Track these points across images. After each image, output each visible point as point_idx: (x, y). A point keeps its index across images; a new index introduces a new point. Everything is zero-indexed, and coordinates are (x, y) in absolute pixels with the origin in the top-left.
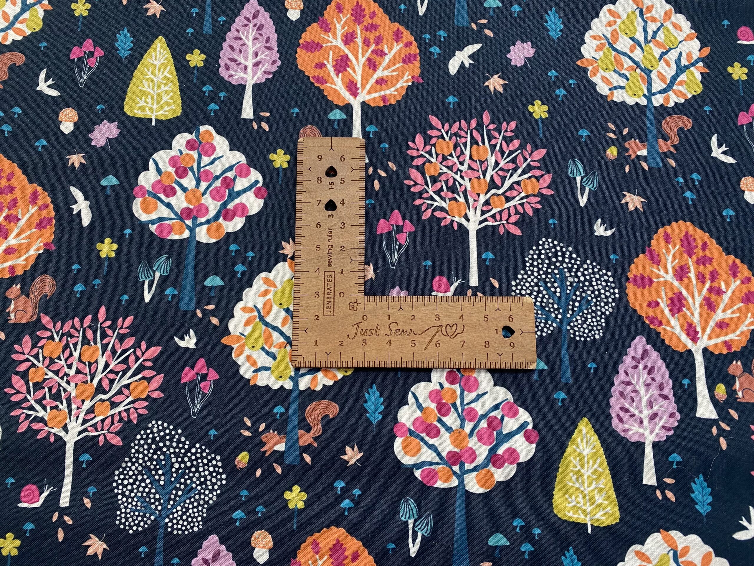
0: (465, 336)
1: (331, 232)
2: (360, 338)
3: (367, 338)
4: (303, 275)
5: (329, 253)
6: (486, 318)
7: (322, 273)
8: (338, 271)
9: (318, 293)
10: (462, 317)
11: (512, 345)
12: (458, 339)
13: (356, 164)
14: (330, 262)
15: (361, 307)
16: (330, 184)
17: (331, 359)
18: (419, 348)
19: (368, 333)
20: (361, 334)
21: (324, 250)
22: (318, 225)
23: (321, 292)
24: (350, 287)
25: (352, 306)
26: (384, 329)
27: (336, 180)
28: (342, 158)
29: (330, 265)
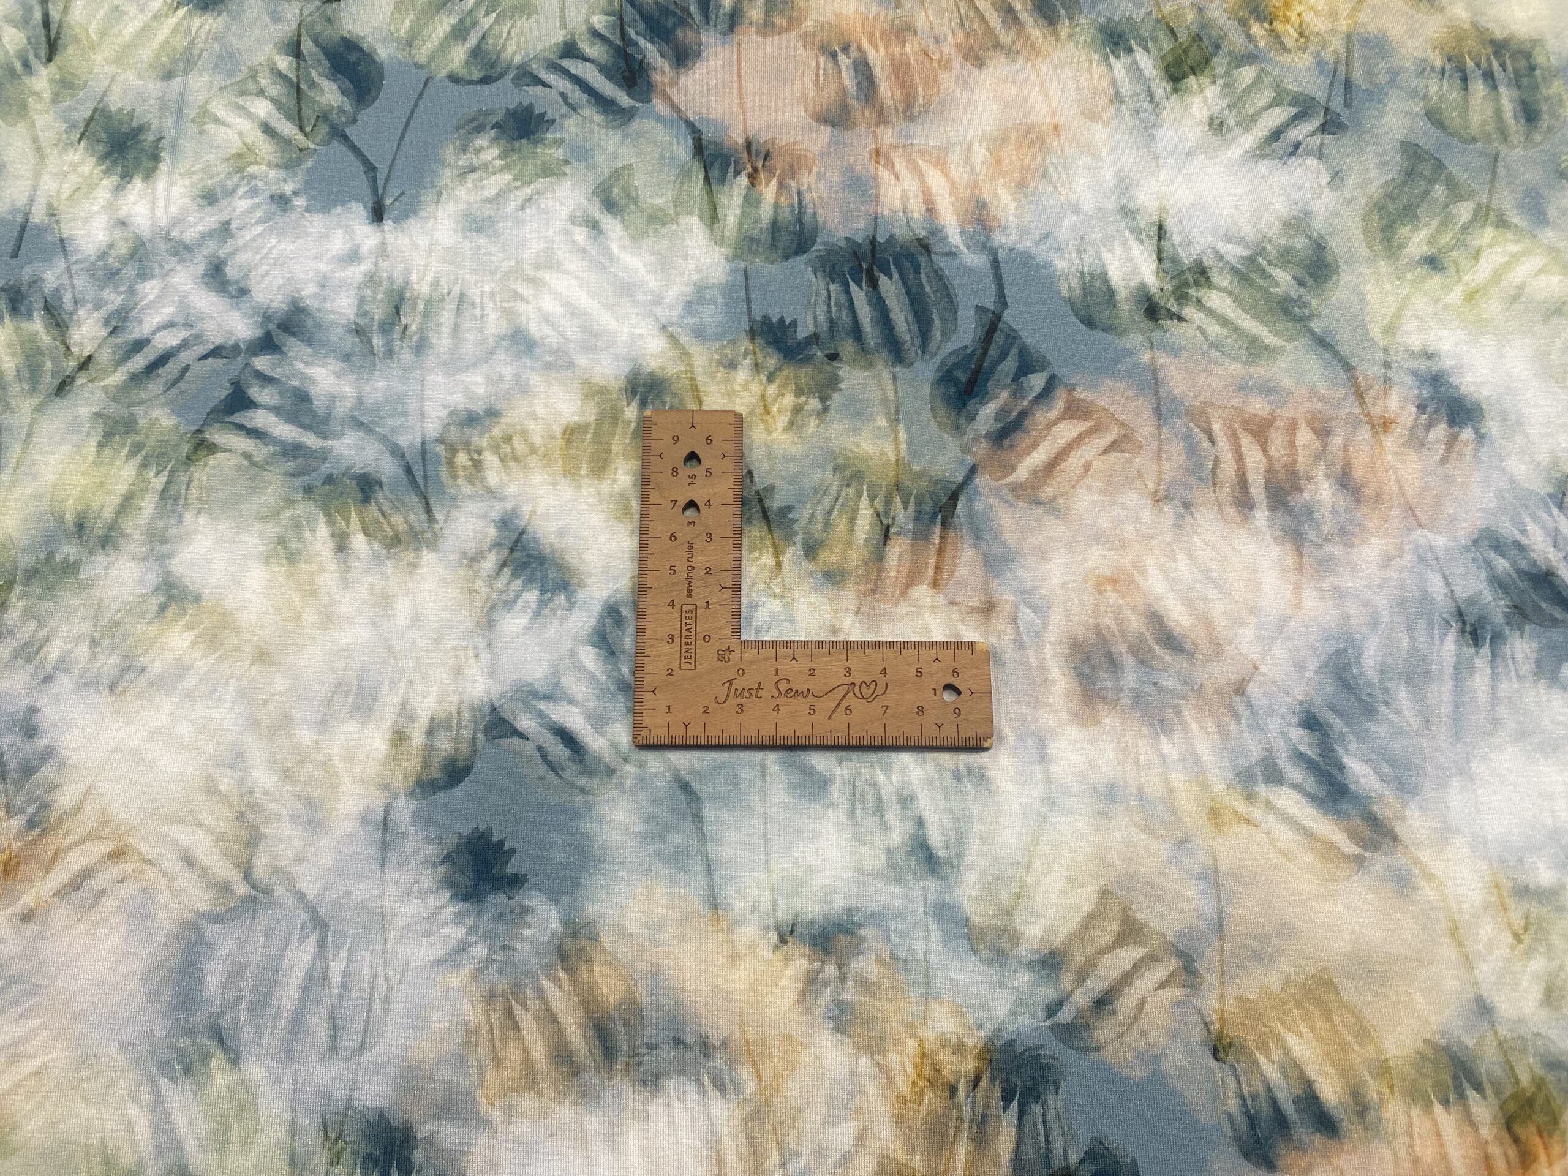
0: (889, 699)
1: (691, 547)
2: (733, 702)
3: (743, 701)
4: (650, 610)
5: (689, 580)
6: (919, 673)
7: (677, 607)
8: (701, 603)
9: (671, 637)
10: (884, 672)
11: (957, 712)
12: (876, 705)
13: (729, 448)
14: (690, 591)
15: (734, 657)
16: (690, 477)
17: (691, 733)
18: (820, 716)
19: (746, 694)
20: (736, 697)
21: (682, 573)
22: (673, 537)
23: (677, 634)
24: (720, 628)
25: (723, 655)
26: (769, 689)
27: (699, 471)
28: (709, 440)
29: (690, 596)
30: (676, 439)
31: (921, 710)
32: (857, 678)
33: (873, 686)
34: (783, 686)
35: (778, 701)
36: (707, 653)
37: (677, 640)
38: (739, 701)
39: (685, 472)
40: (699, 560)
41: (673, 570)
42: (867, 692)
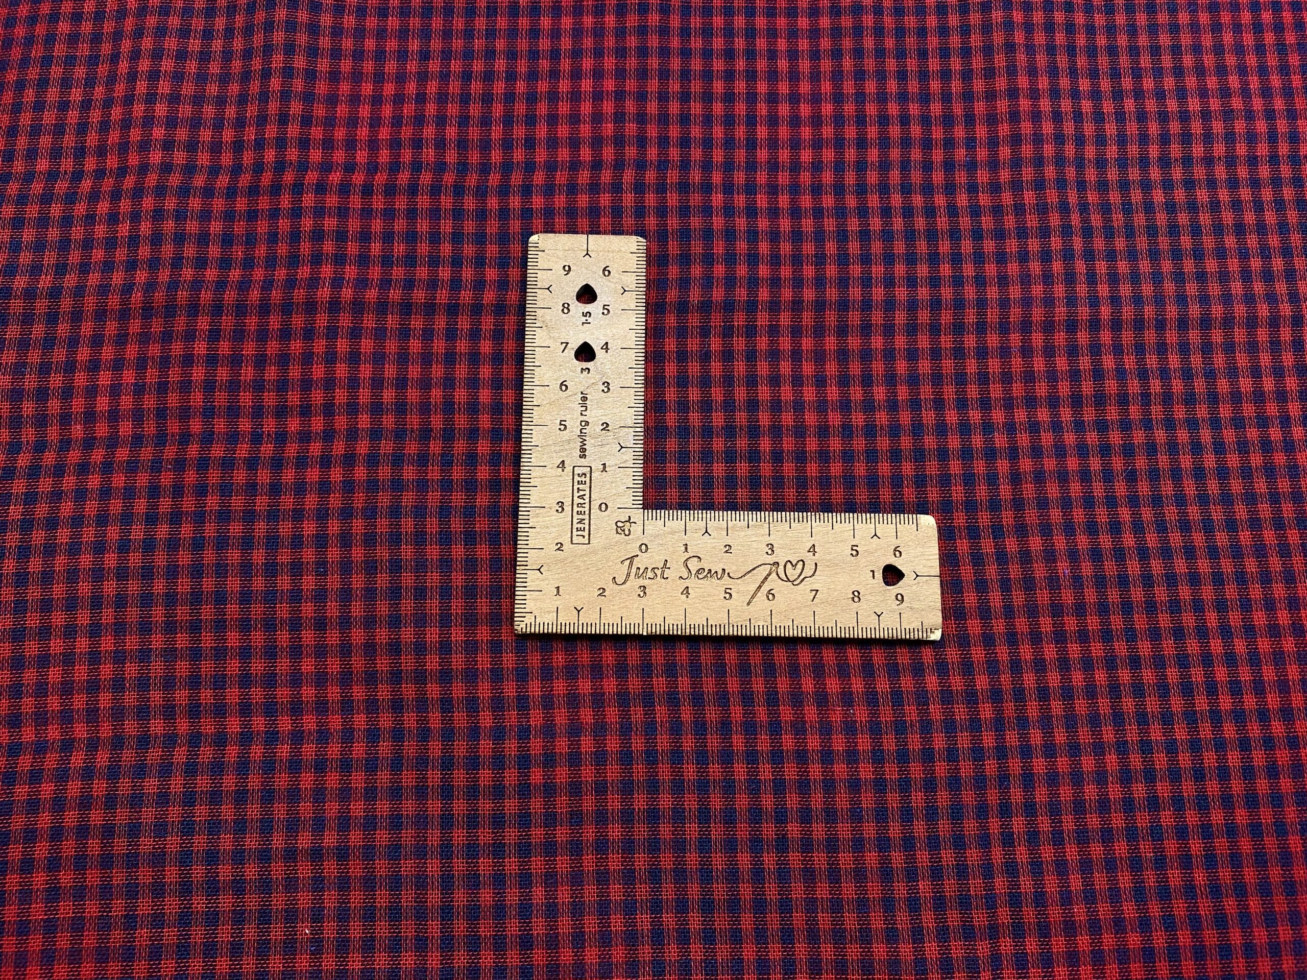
0: (818, 582)
1: (584, 399)
2: (634, 583)
3: (646, 582)
4: (536, 472)
5: (582, 436)
6: (855, 551)
7: (569, 469)
8: (597, 466)
9: (561, 504)
10: (813, 549)
11: (900, 598)
12: (805, 587)
13: (630, 281)
14: (583, 450)
15: (636, 529)
16: (584, 315)
17: (583, 620)
18: (739, 600)
19: (650, 574)
20: (638, 576)
21: (574, 427)
22: (563, 385)
23: (568, 503)
24: (618, 495)
25: (621, 528)
26: (676, 570)
27: (594, 308)
28: (606, 271)
29: (583, 456)
30: (568, 270)
31: (856, 596)
32: (781, 556)
33: (800, 565)
34: (694, 565)
35: (687, 583)
36: (603, 524)
37: (568, 508)
38: (641, 582)
39: (578, 308)
40: (595, 415)
41: (563, 425)
42: (792, 573)
